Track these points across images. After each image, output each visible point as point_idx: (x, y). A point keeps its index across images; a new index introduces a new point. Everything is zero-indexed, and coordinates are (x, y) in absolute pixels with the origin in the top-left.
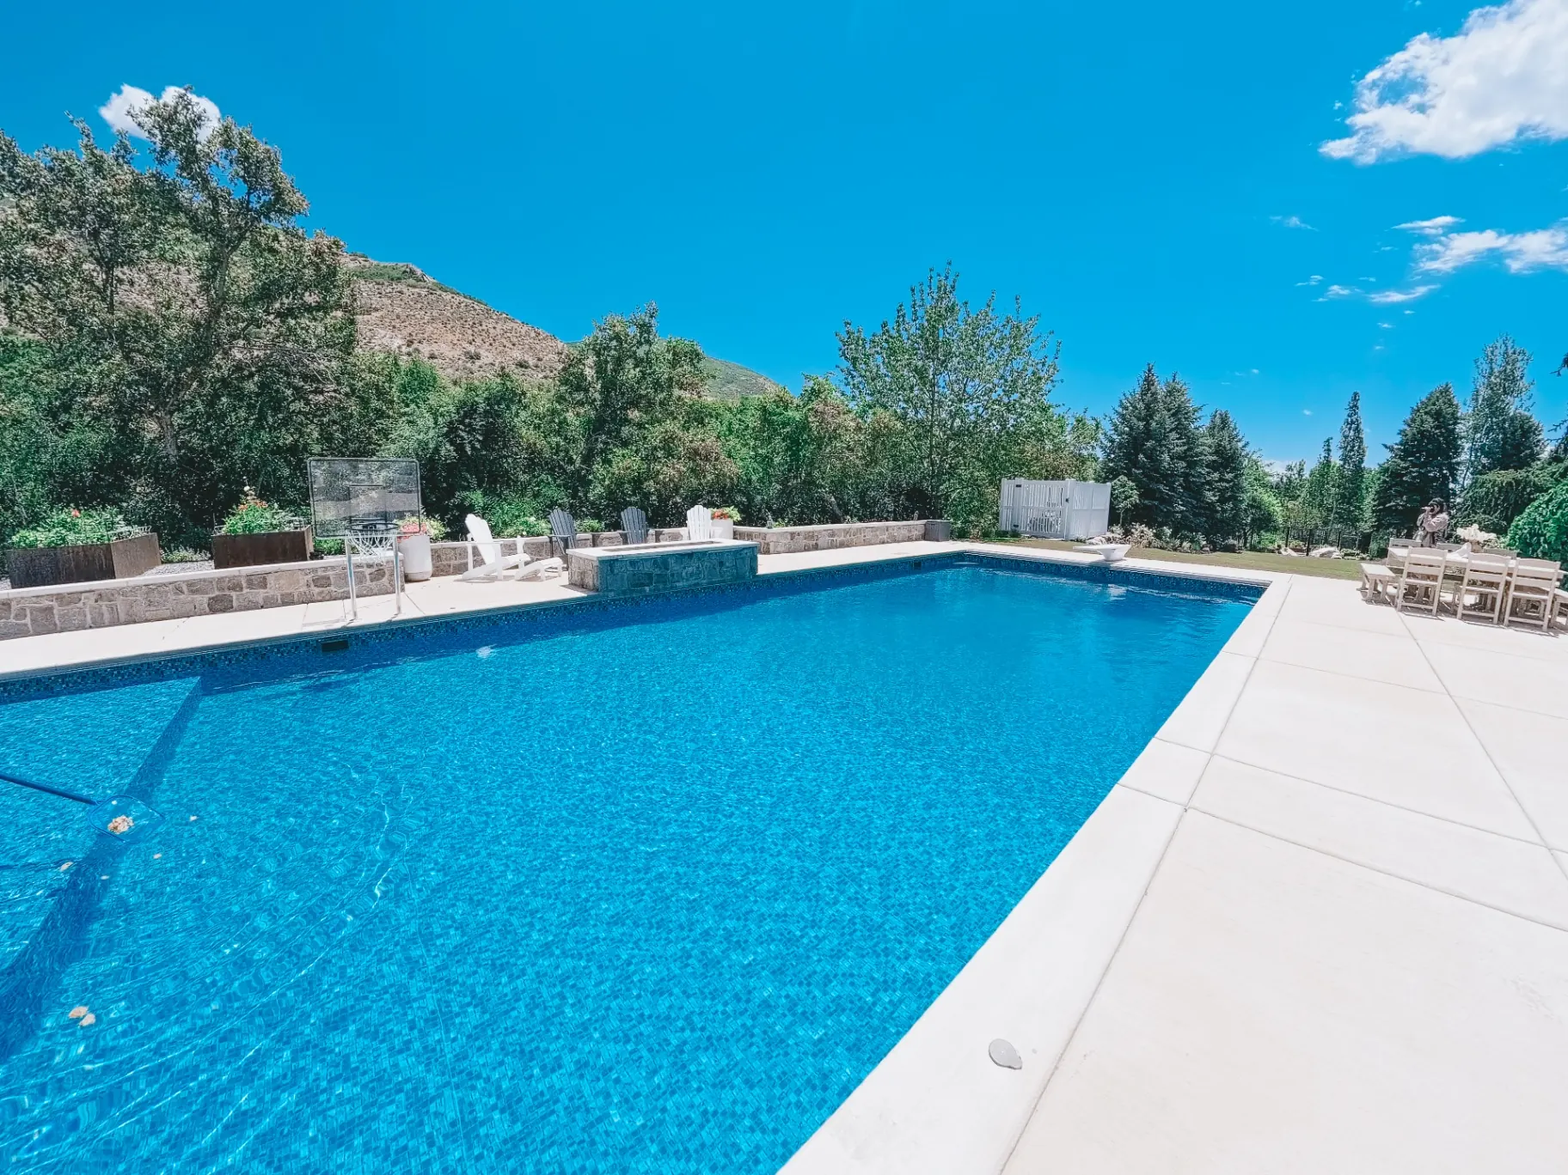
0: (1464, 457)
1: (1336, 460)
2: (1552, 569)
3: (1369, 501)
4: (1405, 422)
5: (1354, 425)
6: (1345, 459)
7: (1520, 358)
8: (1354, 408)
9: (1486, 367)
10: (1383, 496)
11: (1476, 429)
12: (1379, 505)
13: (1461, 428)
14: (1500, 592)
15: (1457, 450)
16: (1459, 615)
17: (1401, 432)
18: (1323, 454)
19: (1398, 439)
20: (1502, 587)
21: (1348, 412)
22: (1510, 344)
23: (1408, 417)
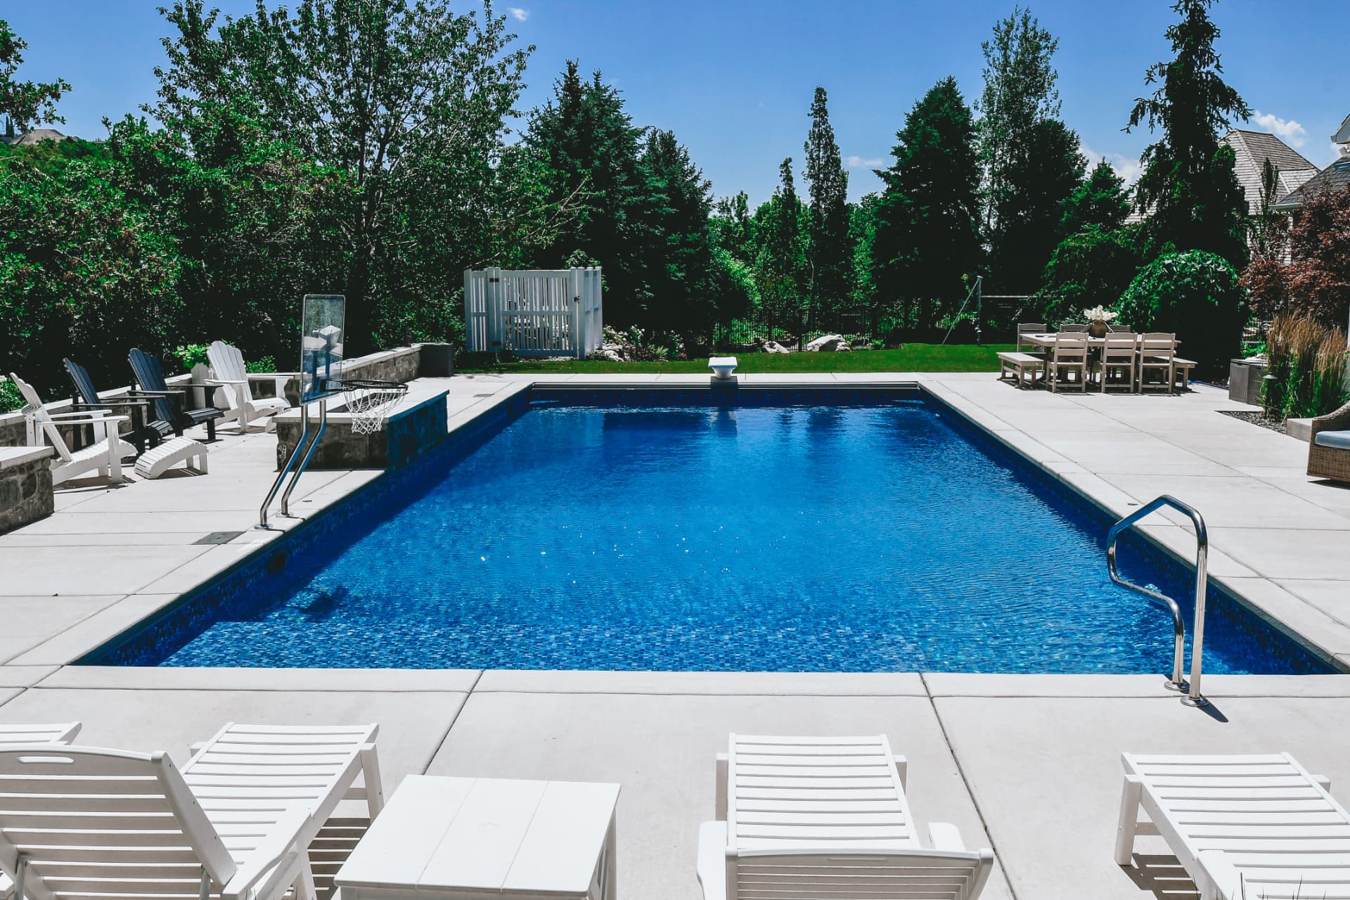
0: (984, 185)
1: (805, 197)
2: (1169, 340)
3: (861, 255)
4: (900, 135)
5: (823, 139)
6: (817, 191)
7: (1043, 44)
8: (820, 111)
9: (997, 54)
10: (880, 250)
11: (994, 143)
12: (877, 264)
13: (977, 146)
14: (1132, 364)
15: (975, 175)
16: (1103, 389)
17: (898, 151)
18: (782, 187)
19: (894, 161)
20: (1133, 360)
21: (812, 120)
22: (1030, 25)
23: (903, 127)
